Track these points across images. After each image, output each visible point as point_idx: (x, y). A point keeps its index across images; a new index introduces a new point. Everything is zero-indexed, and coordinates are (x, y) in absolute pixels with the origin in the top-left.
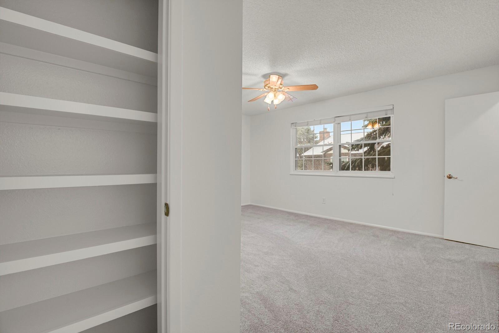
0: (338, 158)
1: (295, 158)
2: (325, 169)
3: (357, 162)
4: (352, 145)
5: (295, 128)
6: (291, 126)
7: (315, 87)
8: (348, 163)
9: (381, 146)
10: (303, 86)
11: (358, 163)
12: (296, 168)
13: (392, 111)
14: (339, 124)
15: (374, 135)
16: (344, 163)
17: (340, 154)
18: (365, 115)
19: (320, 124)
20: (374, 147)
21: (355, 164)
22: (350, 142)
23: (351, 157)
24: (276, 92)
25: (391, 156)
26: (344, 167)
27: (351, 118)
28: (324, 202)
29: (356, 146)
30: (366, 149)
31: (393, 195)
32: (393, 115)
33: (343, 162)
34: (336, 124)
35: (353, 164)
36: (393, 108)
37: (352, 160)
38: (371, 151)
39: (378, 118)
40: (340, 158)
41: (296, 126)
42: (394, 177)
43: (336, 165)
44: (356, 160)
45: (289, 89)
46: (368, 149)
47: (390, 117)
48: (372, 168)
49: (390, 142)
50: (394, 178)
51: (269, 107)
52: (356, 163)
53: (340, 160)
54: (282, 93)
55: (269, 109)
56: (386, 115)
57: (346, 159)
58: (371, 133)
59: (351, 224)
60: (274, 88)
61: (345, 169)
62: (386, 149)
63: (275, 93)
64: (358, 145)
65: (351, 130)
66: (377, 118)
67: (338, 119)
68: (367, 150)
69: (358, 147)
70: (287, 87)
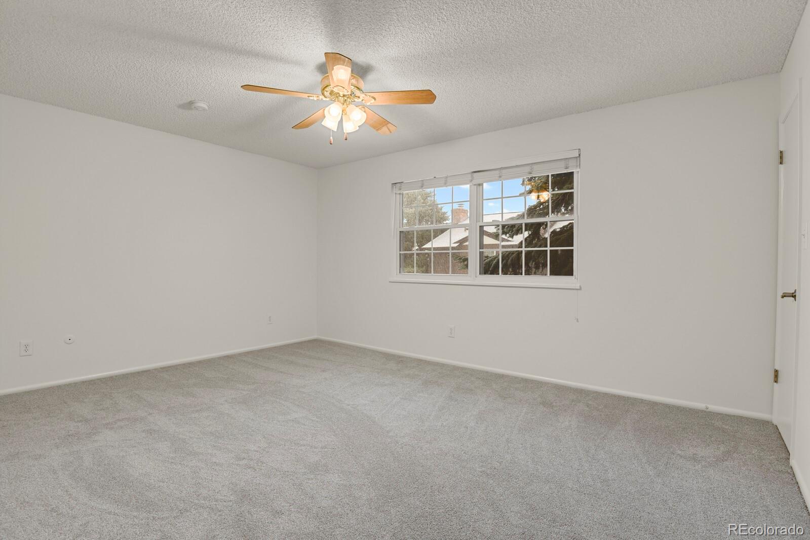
0: (478, 250)
1: (400, 251)
2: (453, 272)
3: (511, 258)
4: (503, 226)
5: (400, 194)
6: (392, 187)
7: (428, 97)
8: (495, 258)
9: (552, 230)
10: (404, 93)
11: (512, 260)
12: (401, 269)
13: (577, 161)
14: (479, 185)
15: (540, 210)
16: (488, 260)
17: (482, 246)
18: (527, 169)
19: (446, 184)
20: (539, 232)
21: (507, 262)
22: (500, 220)
23: (501, 250)
24: (347, 104)
25: (574, 248)
26: (489, 268)
27: (501, 173)
28: (451, 333)
29: (509, 229)
30: (526, 234)
31: (578, 321)
32: (579, 170)
33: (486, 257)
34: (475, 185)
35: (505, 261)
36: (579, 155)
37: (502, 253)
38: (533, 239)
39: (552, 175)
40: (481, 250)
41: (400, 189)
42: (580, 286)
43: (474, 263)
44: (510, 253)
45: (375, 99)
46: (530, 235)
47: (573, 172)
48: (536, 269)
49: (573, 221)
50: (580, 289)
51: (331, 138)
52: (509, 259)
53: (481, 253)
54: (363, 109)
55: (332, 141)
56: (567, 168)
57: (491, 253)
58: (535, 207)
59: (502, 376)
60: (341, 94)
61: (490, 269)
62: (560, 235)
63: (345, 106)
64: (513, 226)
65: (502, 198)
66: (550, 175)
67: (477, 176)
68: (527, 237)
69: (512, 231)
70: (372, 94)
